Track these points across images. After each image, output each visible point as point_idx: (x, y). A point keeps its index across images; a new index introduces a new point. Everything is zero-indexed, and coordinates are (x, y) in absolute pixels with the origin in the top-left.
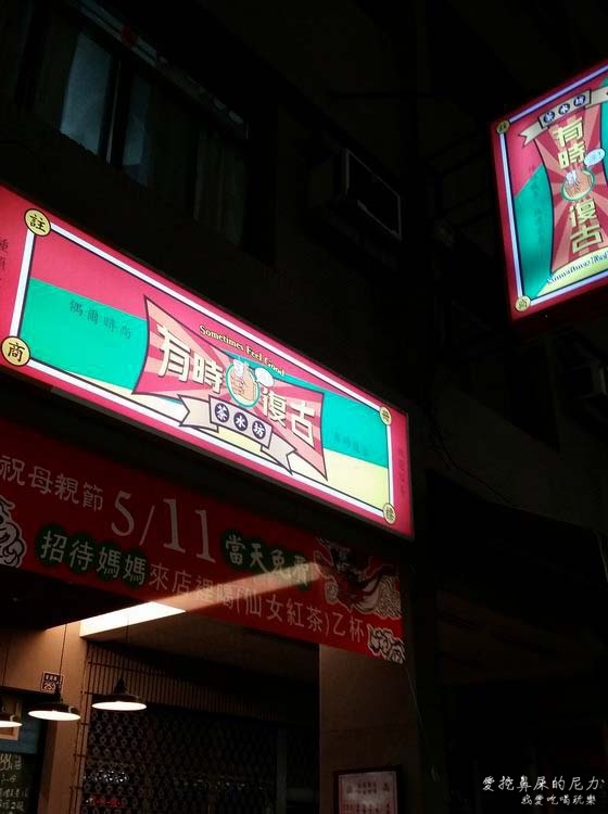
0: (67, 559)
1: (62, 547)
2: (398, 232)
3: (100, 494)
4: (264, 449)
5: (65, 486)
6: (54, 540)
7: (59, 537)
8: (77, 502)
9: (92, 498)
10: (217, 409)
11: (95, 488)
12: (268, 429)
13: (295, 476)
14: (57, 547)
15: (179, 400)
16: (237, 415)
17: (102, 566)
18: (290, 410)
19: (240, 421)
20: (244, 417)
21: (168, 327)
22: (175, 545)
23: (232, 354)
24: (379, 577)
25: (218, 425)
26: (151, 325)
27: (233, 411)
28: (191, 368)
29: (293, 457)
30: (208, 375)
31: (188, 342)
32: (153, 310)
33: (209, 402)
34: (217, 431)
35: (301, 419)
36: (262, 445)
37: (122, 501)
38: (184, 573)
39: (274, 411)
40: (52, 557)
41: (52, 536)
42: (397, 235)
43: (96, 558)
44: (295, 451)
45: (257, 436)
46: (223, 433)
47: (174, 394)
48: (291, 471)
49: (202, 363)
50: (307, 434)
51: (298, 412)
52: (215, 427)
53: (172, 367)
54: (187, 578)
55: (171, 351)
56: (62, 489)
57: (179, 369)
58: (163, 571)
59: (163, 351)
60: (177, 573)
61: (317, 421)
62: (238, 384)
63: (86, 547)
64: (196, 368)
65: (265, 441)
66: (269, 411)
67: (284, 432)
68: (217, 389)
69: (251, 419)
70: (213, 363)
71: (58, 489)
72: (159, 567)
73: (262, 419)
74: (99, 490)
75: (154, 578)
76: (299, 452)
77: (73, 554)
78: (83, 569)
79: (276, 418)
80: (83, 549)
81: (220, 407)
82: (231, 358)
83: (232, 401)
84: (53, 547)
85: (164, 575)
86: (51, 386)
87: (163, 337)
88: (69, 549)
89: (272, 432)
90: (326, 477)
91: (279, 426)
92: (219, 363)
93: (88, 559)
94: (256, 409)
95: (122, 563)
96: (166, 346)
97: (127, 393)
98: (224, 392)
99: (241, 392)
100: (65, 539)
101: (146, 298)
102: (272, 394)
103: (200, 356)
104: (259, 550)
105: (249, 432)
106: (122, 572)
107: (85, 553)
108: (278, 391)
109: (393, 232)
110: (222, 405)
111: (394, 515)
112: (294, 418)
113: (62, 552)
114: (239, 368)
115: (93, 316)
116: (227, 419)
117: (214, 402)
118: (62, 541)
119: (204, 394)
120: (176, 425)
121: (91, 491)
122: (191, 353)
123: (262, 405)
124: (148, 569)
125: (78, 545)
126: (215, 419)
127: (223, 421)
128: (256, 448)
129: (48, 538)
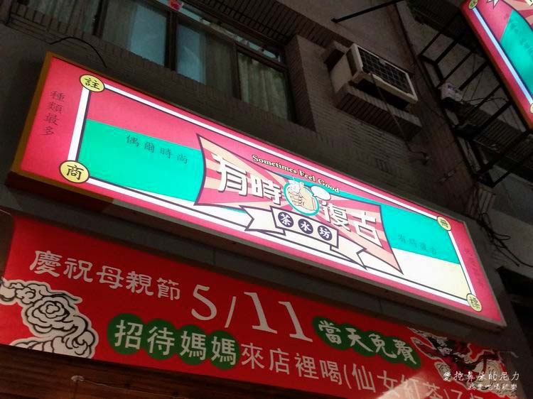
0: (145, 344)
1: (139, 333)
2: (412, 94)
3: (176, 286)
4: (333, 248)
5: (137, 281)
6: (128, 328)
7: (134, 325)
8: (151, 294)
9: (167, 289)
10: (280, 217)
11: (170, 282)
12: (334, 233)
13: (369, 271)
14: (133, 334)
15: (242, 209)
16: (301, 222)
17: (186, 349)
18: (349, 217)
19: (304, 225)
20: (308, 223)
21: (219, 153)
22: (264, 326)
23: (287, 176)
25: (284, 229)
26: (205, 155)
27: (296, 219)
28: (249, 185)
29: (363, 255)
30: (265, 190)
31: (242, 166)
32: (206, 144)
33: (271, 211)
34: (284, 234)
35: (364, 224)
36: (331, 245)
37: (200, 292)
38: (279, 351)
39: (336, 218)
40: (128, 345)
41: (125, 324)
42: (414, 97)
43: (178, 342)
44: (364, 250)
45: (324, 238)
46: (289, 235)
47: (236, 205)
48: (365, 267)
49: (259, 182)
50: (373, 237)
51: (360, 220)
52: (281, 231)
53: (229, 184)
54: (283, 356)
55: (227, 173)
56: (134, 284)
57: (239, 186)
58: (255, 351)
59: (220, 173)
60: (272, 351)
61: (381, 226)
62: (297, 197)
63: (165, 332)
64: (254, 186)
65: (333, 241)
66: (330, 218)
67: (351, 235)
68: (277, 201)
69: (315, 225)
70: (270, 182)
72: (252, 347)
73: (325, 225)
75: (246, 357)
76: (368, 250)
77: (151, 340)
78: (166, 353)
79: (339, 223)
80: (162, 335)
81: (283, 215)
82: (286, 179)
83: (294, 210)
84: (128, 336)
85: (258, 355)
87: (219, 162)
88: (145, 335)
89: (338, 235)
90: (401, 271)
91: (344, 230)
92: (275, 181)
93: (169, 344)
94: (317, 216)
95: (208, 345)
96: (222, 169)
97: (191, 204)
98: (284, 204)
99: (301, 203)
100: (141, 326)
101: (198, 136)
102: (330, 205)
103: (256, 176)
104: (355, 333)
105: (315, 234)
106: (210, 354)
107: (164, 337)
108: (335, 203)
109: (408, 95)
110: (285, 214)
111: (479, 303)
112: (356, 224)
113: (139, 340)
114: (295, 186)
115: (150, 147)
116: (292, 224)
117: (276, 212)
118: (137, 329)
119: (266, 205)
120: (242, 229)
121: (166, 284)
122: (247, 174)
123: (324, 214)
124: (238, 350)
125: (156, 331)
126: (279, 224)
127: (287, 226)
128: (326, 248)
129: (122, 327)
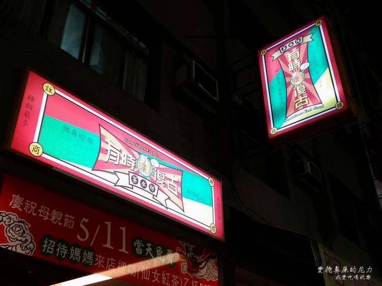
0: (55, 252)
1: (53, 246)
2: (216, 97)
3: (73, 220)
4: (154, 197)
5: (56, 216)
6: (49, 243)
7: (52, 241)
8: (60, 224)
9: (69, 222)
10: (132, 178)
11: (71, 217)
12: (157, 187)
13: (169, 210)
14: (50, 246)
15: (115, 173)
16: (142, 181)
17: (72, 256)
18: (166, 178)
19: (143, 183)
20: (145, 182)
21: (109, 137)
22: (108, 245)
23: (140, 152)
24: (207, 260)
25: (133, 186)
26: (102, 138)
27: (140, 179)
28: (120, 158)
29: (168, 201)
30: (128, 161)
31: (119, 146)
32: (103, 132)
33: (129, 175)
34: (132, 188)
35: (172, 183)
36: (154, 195)
37: (84, 223)
38: (112, 259)
39: (159, 179)
40: (48, 251)
41: (48, 241)
42: (216, 99)
43: (69, 252)
44: (169, 198)
45: (151, 191)
46: (135, 189)
47: (112, 171)
48: (167, 208)
49: (126, 156)
50: (175, 190)
51: (170, 180)
52: (131, 186)
53: (111, 157)
54: (113, 262)
55: (111, 150)
56: (54, 218)
57: (115, 159)
58: (101, 259)
59: (107, 150)
60: (108, 259)
61: (180, 184)
62: (142, 166)
63: (64, 247)
64: (123, 158)
65: (155, 193)
66: (156, 179)
67: (165, 189)
68: (132, 168)
69: (149, 183)
70: (131, 156)
71: (52, 217)
72: (100, 257)
73: (154, 183)
74: (73, 218)
75: (97, 262)
76: (171, 198)
77: (58, 250)
78: (63, 257)
79: (160, 182)
80: (63, 248)
81: (134, 177)
82: (140, 154)
83: (140, 174)
85: (102, 260)
86: (53, 166)
87: (107, 143)
88: (56, 247)
89: (158, 189)
90: (183, 211)
91: (162, 186)
92: (134, 156)
93: (65, 253)
94: (151, 178)
95: (82, 255)
96: (109, 148)
97: (89, 170)
98: (136, 170)
99: (144, 170)
100: (54, 242)
101: (100, 125)
102: (158, 171)
103: (125, 152)
104: (150, 247)
105: (147, 189)
106: (82, 259)
107: (64, 249)
108: (161, 169)
109: (215, 98)
110: (135, 176)
111: (215, 229)
112: (168, 182)
113: (53, 249)
114: (143, 158)
115: (74, 133)
116: (137, 183)
117: (131, 175)
118: (53, 243)
119: (126, 171)
120: (112, 185)
121: (69, 219)
122: (120, 151)
123: (154, 176)
124: (94, 257)
125: (60, 245)
126: (131, 183)
127: (135, 183)
128: (150, 196)
129: (46, 242)
